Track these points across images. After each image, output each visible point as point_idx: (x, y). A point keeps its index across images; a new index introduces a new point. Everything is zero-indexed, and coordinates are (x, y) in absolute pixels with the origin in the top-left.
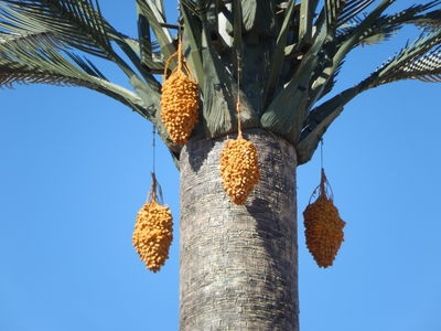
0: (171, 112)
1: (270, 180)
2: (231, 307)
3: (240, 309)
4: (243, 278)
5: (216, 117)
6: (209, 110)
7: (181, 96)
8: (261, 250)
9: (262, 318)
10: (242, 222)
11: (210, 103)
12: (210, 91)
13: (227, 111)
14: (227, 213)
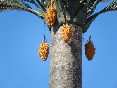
0: (49, 17)
1: (75, 37)
2: (63, 71)
3: (66, 71)
4: (67, 63)
5: (61, 19)
6: (59, 17)
7: (51, 13)
8: (72, 56)
9: (72, 74)
10: (67, 48)
11: (59, 15)
12: (59, 12)
13: (64, 18)
14: (63, 45)
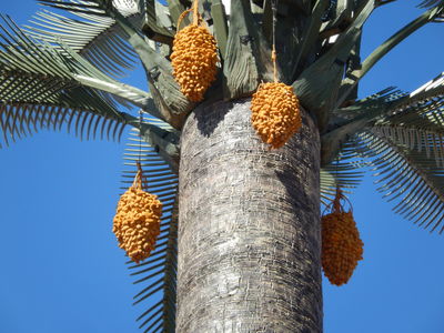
0: (187, 59)
2: (252, 266)
3: (264, 269)
4: (268, 239)
5: (239, 74)
6: (232, 65)
7: (199, 44)
8: (288, 216)
9: (289, 283)
10: (267, 183)
11: (233, 58)
12: (234, 45)
13: (254, 67)
14: (249, 173)
